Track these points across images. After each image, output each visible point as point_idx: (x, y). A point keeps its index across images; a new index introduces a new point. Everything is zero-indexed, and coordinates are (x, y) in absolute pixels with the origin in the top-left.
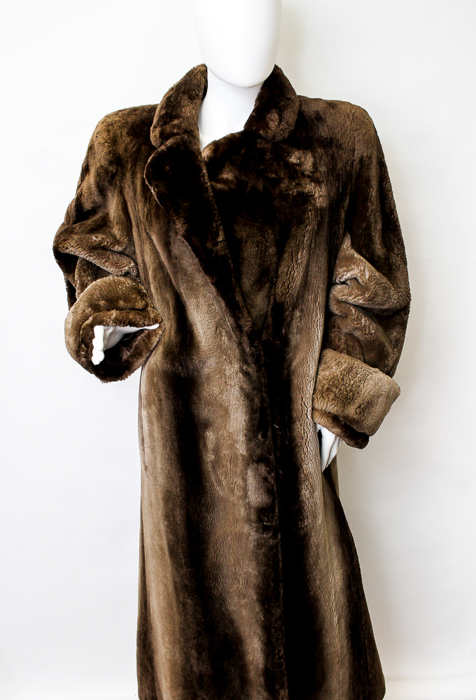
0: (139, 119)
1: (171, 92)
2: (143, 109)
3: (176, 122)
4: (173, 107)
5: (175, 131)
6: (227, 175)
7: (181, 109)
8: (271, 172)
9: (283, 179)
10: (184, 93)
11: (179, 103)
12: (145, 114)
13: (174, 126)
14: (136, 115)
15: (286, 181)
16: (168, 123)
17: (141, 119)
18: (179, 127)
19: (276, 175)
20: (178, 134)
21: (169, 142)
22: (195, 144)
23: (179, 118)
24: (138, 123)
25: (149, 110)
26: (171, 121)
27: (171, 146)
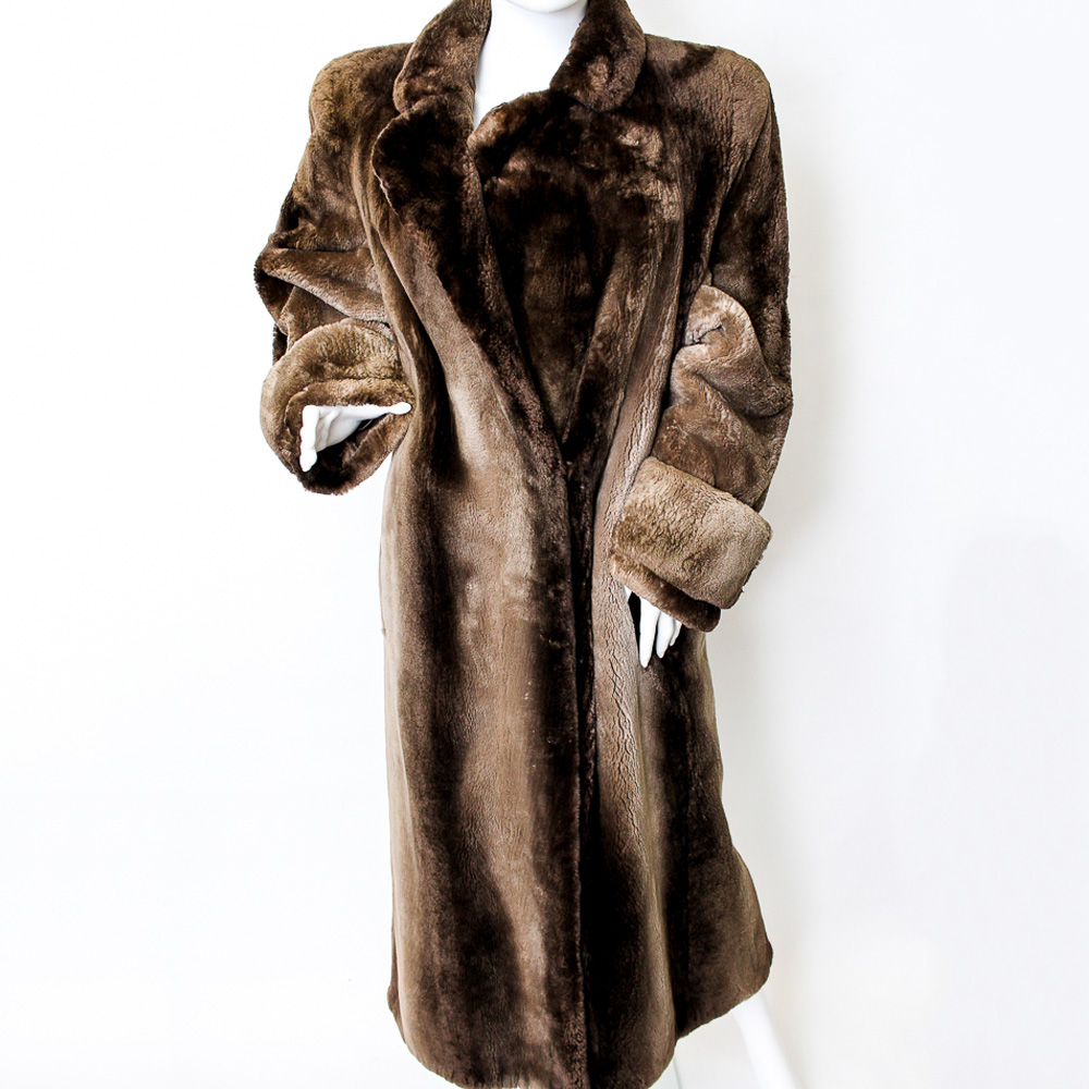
0: (381, 65)
1: (435, 23)
2: (391, 49)
3: (432, 72)
4: (432, 47)
5: (429, 87)
6: (516, 164)
7: (443, 51)
8: (589, 160)
9: (607, 171)
10: (452, 24)
11: (442, 41)
12: (392, 57)
13: (428, 80)
14: (378, 58)
15: (613, 176)
16: (419, 75)
17: (385, 65)
18: (435, 80)
19: (597, 164)
20: (433, 93)
21: (416, 107)
22: (462, 110)
23: (438, 66)
24: (379, 70)
25: (400, 51)
26: (424, 71)
27: (418, 113)
